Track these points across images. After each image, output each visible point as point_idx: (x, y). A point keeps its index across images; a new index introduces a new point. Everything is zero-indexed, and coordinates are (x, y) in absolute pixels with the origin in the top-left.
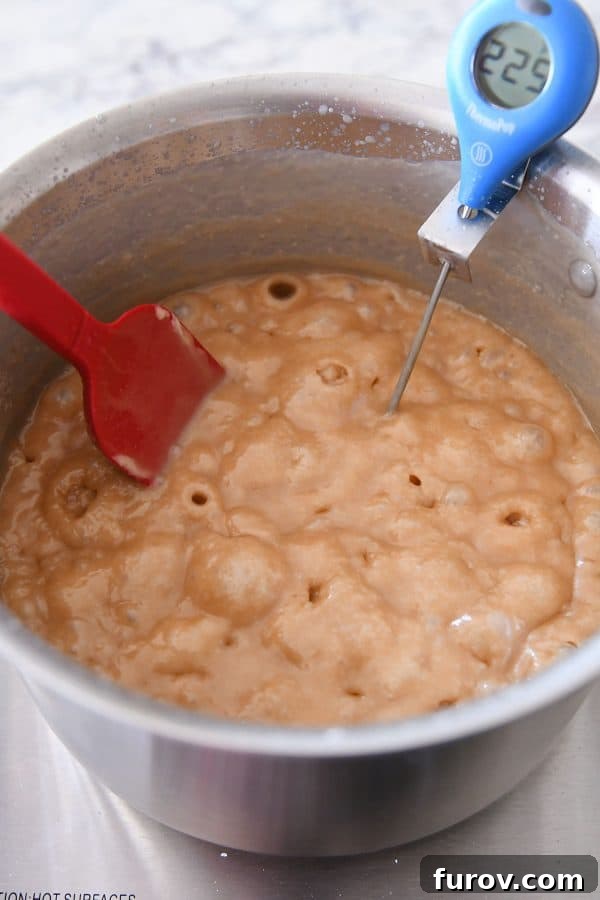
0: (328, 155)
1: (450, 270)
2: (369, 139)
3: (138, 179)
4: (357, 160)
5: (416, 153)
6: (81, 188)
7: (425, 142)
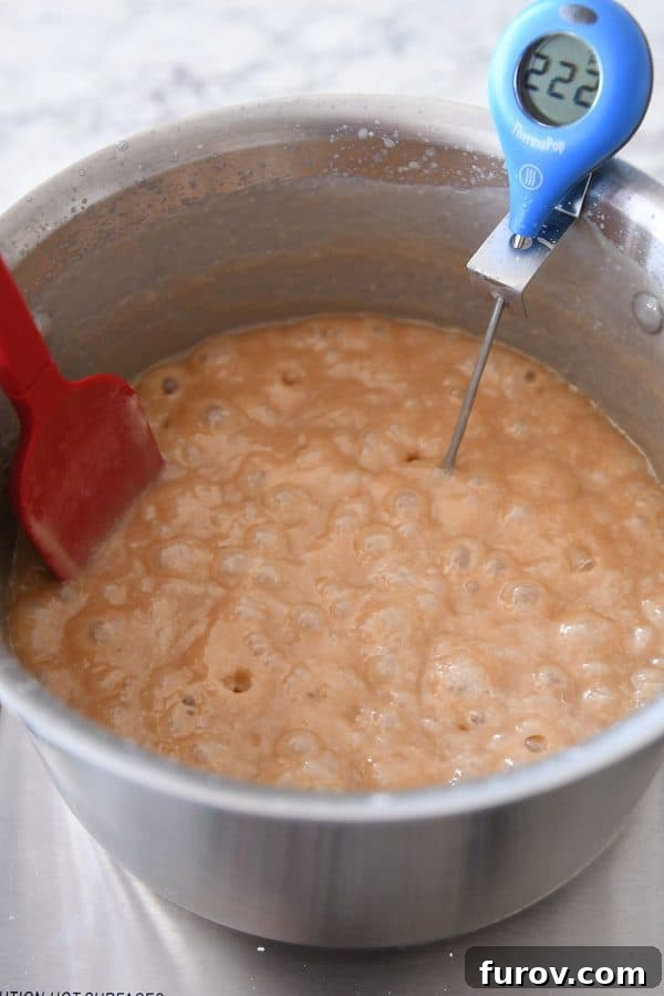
0: (368, 182)
1: (504, 305)
2: (413, 165)
3: (164, 211)
4: (400, 187)
5: (464, 180)
6: (102, 220)
7: (474, 167)
